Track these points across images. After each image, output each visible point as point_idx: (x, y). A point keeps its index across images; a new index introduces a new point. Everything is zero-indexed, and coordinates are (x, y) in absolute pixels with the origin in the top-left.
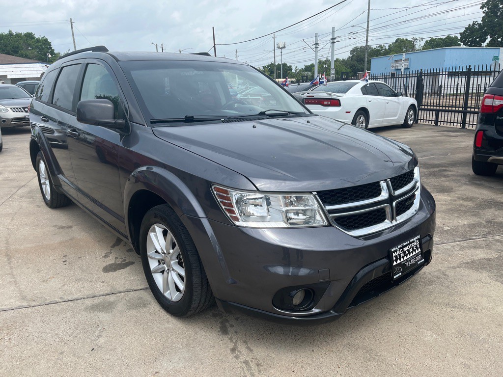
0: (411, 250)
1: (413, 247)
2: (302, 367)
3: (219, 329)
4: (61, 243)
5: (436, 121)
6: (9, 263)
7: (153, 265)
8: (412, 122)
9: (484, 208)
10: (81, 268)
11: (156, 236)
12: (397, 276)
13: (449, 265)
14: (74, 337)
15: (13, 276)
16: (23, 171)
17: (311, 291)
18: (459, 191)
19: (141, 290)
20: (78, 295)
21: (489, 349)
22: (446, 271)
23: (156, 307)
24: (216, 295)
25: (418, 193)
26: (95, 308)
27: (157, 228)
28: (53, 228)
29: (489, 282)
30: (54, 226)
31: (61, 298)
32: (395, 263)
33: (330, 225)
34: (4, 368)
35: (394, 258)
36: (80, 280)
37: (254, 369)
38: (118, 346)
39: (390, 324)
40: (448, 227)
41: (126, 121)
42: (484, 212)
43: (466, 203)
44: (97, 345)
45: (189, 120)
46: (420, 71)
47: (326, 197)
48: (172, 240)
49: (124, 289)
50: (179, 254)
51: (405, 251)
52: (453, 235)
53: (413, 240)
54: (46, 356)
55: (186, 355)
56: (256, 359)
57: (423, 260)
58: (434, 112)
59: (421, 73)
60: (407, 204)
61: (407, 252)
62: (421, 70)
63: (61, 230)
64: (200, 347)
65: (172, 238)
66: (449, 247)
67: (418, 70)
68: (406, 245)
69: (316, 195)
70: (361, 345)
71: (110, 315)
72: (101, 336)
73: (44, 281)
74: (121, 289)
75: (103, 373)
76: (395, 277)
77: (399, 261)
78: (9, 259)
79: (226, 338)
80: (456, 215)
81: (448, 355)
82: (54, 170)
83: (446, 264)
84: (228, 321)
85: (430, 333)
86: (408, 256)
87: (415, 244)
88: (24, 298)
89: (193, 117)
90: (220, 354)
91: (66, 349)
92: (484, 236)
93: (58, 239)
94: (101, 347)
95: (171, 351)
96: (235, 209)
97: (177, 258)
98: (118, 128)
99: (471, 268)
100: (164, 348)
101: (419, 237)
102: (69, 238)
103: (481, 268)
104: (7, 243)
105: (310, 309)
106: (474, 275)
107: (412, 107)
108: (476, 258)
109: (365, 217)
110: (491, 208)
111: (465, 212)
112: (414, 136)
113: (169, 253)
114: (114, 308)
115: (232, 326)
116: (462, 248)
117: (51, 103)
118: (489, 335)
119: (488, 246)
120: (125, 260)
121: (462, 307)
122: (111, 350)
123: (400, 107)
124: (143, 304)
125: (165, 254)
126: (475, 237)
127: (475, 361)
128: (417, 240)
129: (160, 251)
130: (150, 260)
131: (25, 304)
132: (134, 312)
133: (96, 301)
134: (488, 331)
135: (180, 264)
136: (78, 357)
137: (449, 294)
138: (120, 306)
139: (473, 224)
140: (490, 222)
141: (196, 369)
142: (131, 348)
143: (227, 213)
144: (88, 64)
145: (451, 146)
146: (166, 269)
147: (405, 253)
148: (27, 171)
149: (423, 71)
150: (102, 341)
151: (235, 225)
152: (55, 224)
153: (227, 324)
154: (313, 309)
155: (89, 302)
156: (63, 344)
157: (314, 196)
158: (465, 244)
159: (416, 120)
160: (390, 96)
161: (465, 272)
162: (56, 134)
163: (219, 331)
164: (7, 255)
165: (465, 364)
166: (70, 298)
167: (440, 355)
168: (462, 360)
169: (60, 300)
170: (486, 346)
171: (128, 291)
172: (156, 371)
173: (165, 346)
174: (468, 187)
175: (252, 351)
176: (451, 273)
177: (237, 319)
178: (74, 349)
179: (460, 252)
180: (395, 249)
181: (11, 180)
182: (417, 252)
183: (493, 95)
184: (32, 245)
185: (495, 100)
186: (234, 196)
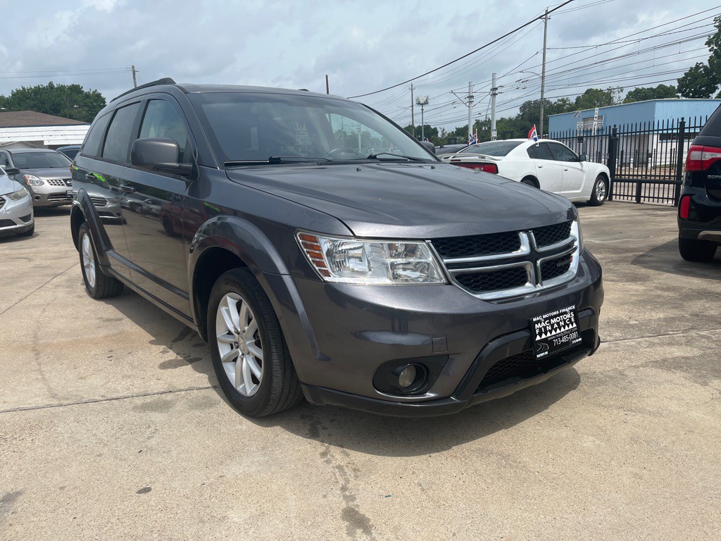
0: (562, 323)
1: (565, 321)
2: (414, 473)
3: (307, 432)
4: (106, 337)
5: (638, 197)
6: (37, 359)
7: (224, 351)
8: (602, 198)
9: (691, 300)
10: (131, 364)
11: (228, 311)
12: (542, 354)
13: (630, 364)
14: (117, 438)
15: (41, 372)
16: (61, 258)
17: (424, 369)
18: (658, 279)
19: (208, 388)
20: (126, 393)
21: (672, 459)
22: (624, 370)
23: (226, 407)
24: (302, 379)
25: (575, 255)
26: (145, 408)
27: (229, 299)
28: (98, 321)
29: (684, 383)
30: (98, 318)
31: (102, 396)
32: (538, 338)
33: (449, 283)
34: (24, 471)
35: (537, 331)
36: (129, 377)
37: (350, 475)
38: (173, 448)
39: (538, 428)
40: (636, 321)
41: (194, 165)
42: (690, 304)
43: (666, 294)
44: (146, 446)
45: (275, 162)
46: (612, 127)
47: (444, 246)
48: (248, 312)
49: (186, 387)
50: (257, 331)
51: (553, 324)
52: (640, 329)
53: (564, 310)
54: (79, 458)
55: (262, 458)
56: (354, 464)
57: (580, 339)
58: (635, 184)
59: (615, 130)
60: (559, 265)
61: (556, 326)
62: (615, 126)
63: (107, 323)
64: (280, 451)
65: (247, 309)
66: (634, 343)
67: (610, 127)
68: (555, 316)
69: (431, 244)
70: (495, 451)
71: (166, 415)
72: (153, 437)
73: (81, 378)
74: (182, 387)
75: (152, 476)
76: (538, 356)
77: (544, 336)
78: (36, 354)
79: (316, 443)
80: (649, 307)
81: (613, 463)
82: (102, 246)
83: (626, 363)
84: (319, 423)
85: (591, 438)
86: (558, 331)
87: (568, 316)
88: (54, 396)
89: (279, 158)
90: (305, 458)
91: (105, 450)
92: (686, 331)
93: (102, 333)
94: (151, 449)
95: (242, 454)
96: (326, 260)
97: (254, 337)
98: (183, 175)
99: (660, 367)
100: (234, 451)
101: (574, 307)
102: (117, 331)
103: (675, 368)
104: (36, 336)
105: (423, 393)
106: (664, 375)
107: (602, 176)
108: (669, 356)
109: (496, 277)
110: (701, 299)
111: (662, 304)
112: (604, 216)
113: (244, 332)
114: (171, 407)
115: (325, 428)
116: (652, 345)
117: (101, 155)
118: (673, 442)
119: (689, 343)
120: (189, 356)
121: (642, 411)
122: (164, 453)
123: (585, 177)
124: (209, 404)
125: (238, 333)
126: (671, 333)
127: (651, 471)
128: (571, 311)
129: (233, 330)
130: (220, 345)
131: (55, 402)
132: (197, 413)
133: (148, 400)
134: (674, 438)
135: (258, 344)
136: (121, 460)
137: (625, 397)
138: (179, 406)
139: (672, 318)
140: (697, 315)
141: (273, 473)
142: (190, 451)
143: (315, 266)
144: (149, 101)
145: (656, 227)
146: (241, 354)
147: (552, 326)
148: (66, 258)
149: (617, 127)
150: (153, 442)
151: (325, 281)
152: (99, 316)
153: (319, 426)
154: (428, 394)
155: (139, 401)
156: (102, 446)
157: (428, 244)
158: (656, 340)
159: (609, 195)
160: (570, 161)
161: (651, 371)
162: (109, 205)
163: (306, 434)
164: (34, 350)
165: (636, 474)
166: (114, 396)
167: (602, 463)
168: (631, 469)
169: (101, 399)
170: (668, 455)
171: (191, 389)
172: (221, 474)
173: (234, 449)
174: (672, 275)
175: (349, 455)
176: (631, 374)
177: (332, 421)
178: (116, 450)
179: (648, 350)
180: (538, 319)
181: (45, 267)
182: (571, 327)
183: (702, 147)
184: (68, 339)
185: (704, 153)
186: (325, 244)
